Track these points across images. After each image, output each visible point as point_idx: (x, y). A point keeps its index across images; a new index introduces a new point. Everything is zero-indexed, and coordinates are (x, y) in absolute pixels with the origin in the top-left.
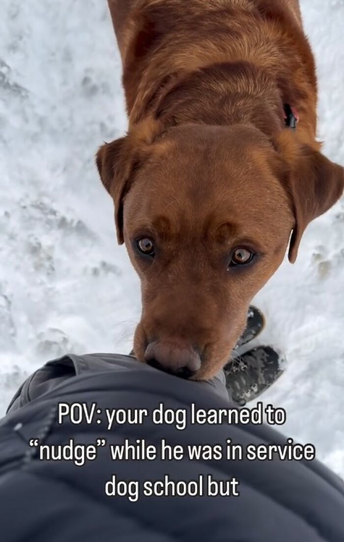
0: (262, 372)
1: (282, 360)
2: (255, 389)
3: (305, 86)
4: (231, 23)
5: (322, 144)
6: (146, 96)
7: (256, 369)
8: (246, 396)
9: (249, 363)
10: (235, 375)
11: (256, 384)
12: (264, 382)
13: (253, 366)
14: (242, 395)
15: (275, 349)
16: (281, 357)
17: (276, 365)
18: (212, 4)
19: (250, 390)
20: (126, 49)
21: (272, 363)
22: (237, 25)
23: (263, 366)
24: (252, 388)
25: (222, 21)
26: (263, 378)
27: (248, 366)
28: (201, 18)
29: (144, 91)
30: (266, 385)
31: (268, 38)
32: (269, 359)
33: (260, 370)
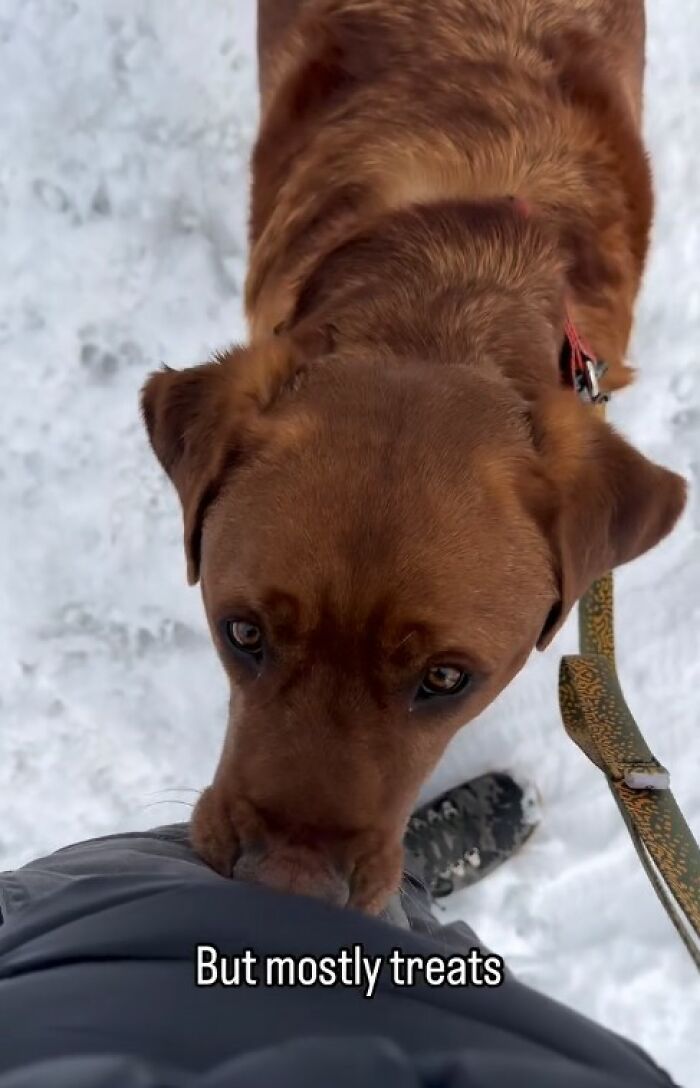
0: (487, 825)
1: (531, 803)
2: (475, 860)
3: (620, 257)
4: (496, 99)
5: (633, 374)
6: (293, 221)
7: (476, 817)
8: (453, 875)
9: (460, 803)
10: (432, 830)
11: (476, 849)
12: (493, 848)
13: (470, 810)
14: (444, 871)
15: (517, 779)
16: (530, 795)
17: (518, 812)
18: (472, 47)
19: (461, 862)
20: (273, 93)
21: (508, 806)
22: (509, 105)
23: (490, 812)
24: (467, 856)
25: (478, 91)
26: (491, 839)
27: (459, 812)
28: (441, 70)
29: (292, 209)
30: (497, 855)
31: (566, 147)
32: (503, 799)
33: (484, 820)
